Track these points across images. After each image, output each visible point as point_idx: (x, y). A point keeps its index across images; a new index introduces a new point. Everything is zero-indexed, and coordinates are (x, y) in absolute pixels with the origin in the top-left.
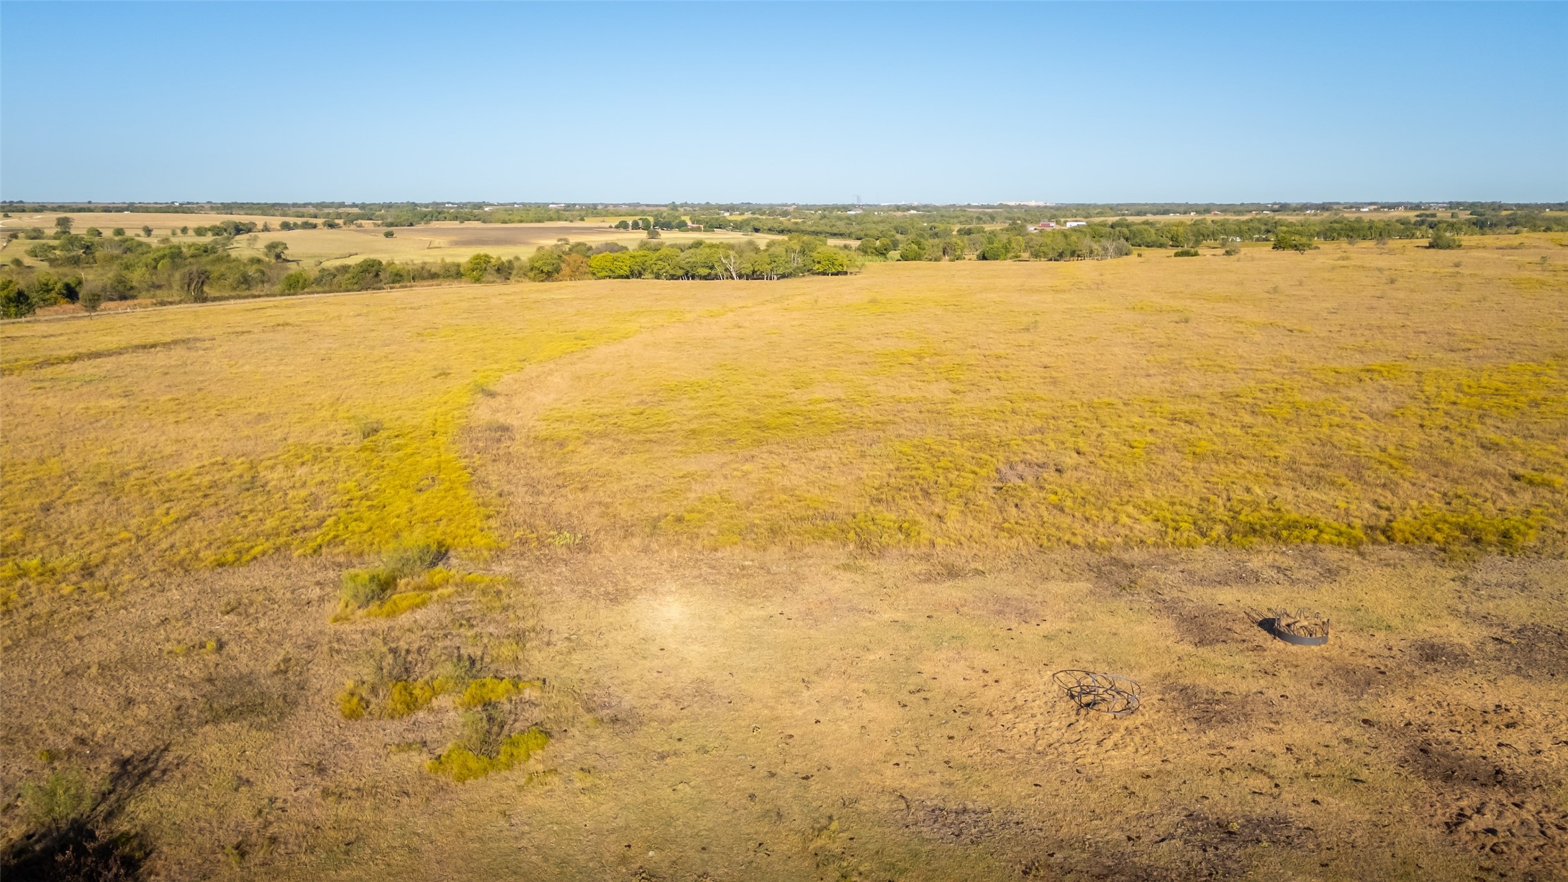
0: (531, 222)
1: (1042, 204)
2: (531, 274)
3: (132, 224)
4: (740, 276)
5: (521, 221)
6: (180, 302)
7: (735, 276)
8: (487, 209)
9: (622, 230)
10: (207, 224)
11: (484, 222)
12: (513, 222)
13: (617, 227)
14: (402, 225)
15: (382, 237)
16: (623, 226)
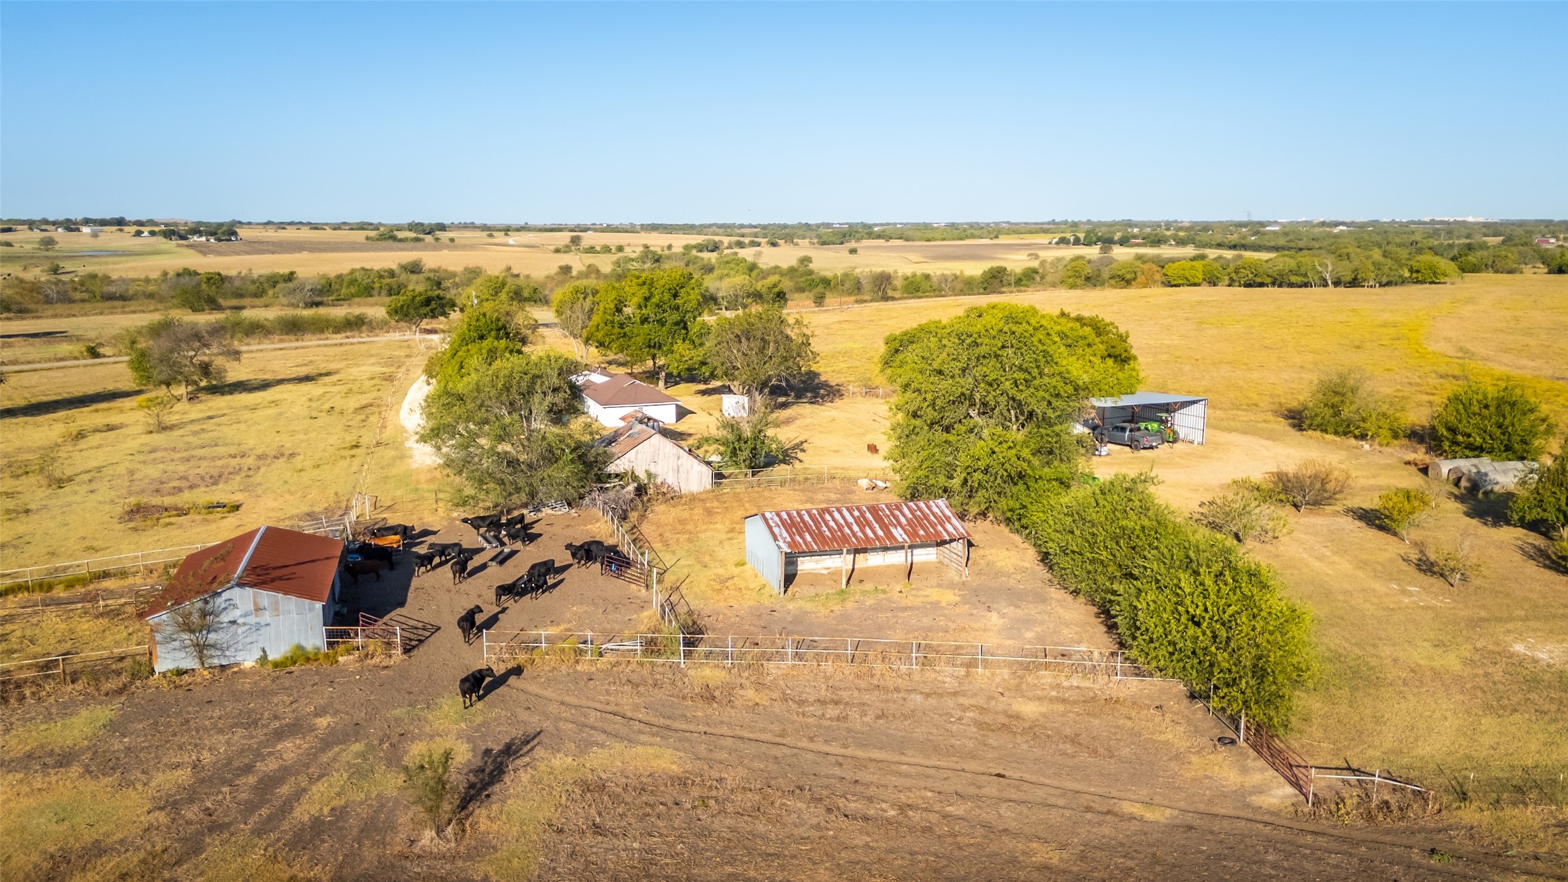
0: (953, 239)
1: (1481, 220)
2: (1113, 282)
3: (657, 242)
4: (1337, 284)
5: (944, 239)
6: (871, 301)
7: (1330, 282)
8: (876, 229)
9: (1064, 246)
10: (694, 242)
11: (907, 240)
12: (936, 240)
13: (1057, 243)
14: (834, 244)
15: (847, 254)
16: (1063, 241)
